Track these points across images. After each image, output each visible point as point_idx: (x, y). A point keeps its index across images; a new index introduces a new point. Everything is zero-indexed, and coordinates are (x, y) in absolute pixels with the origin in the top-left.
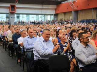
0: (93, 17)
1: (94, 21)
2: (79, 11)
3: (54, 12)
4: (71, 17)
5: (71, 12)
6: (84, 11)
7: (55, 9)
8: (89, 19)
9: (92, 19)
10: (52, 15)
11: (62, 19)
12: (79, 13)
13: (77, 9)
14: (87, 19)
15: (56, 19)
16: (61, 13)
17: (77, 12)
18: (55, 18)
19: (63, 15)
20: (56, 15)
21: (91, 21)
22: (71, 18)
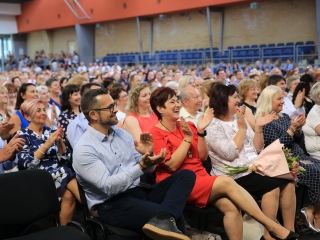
0: (141, 45)
1: (144, 57)
2: (98, 26)
3: (12, 28)
4: (72, 46)
5: (73, 27)
6: (113, 27)
7: (18, 18)
8: (129, 51)
9: (139, 51)
10: (7, 37)
11: (43, 52)
12: (97, 32)
13: (89, 18)
14: (124, 52)
15: (21, 52)
16: (39, 31)
17: (90, 28)
18: (16, 48)
19: (45, 37)
20: (21, 38)
21: (137, 57)
22: (72, 48)
